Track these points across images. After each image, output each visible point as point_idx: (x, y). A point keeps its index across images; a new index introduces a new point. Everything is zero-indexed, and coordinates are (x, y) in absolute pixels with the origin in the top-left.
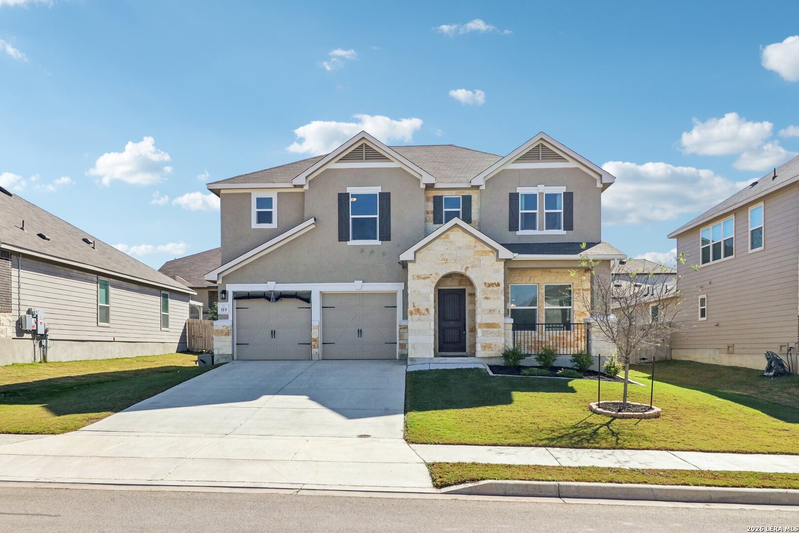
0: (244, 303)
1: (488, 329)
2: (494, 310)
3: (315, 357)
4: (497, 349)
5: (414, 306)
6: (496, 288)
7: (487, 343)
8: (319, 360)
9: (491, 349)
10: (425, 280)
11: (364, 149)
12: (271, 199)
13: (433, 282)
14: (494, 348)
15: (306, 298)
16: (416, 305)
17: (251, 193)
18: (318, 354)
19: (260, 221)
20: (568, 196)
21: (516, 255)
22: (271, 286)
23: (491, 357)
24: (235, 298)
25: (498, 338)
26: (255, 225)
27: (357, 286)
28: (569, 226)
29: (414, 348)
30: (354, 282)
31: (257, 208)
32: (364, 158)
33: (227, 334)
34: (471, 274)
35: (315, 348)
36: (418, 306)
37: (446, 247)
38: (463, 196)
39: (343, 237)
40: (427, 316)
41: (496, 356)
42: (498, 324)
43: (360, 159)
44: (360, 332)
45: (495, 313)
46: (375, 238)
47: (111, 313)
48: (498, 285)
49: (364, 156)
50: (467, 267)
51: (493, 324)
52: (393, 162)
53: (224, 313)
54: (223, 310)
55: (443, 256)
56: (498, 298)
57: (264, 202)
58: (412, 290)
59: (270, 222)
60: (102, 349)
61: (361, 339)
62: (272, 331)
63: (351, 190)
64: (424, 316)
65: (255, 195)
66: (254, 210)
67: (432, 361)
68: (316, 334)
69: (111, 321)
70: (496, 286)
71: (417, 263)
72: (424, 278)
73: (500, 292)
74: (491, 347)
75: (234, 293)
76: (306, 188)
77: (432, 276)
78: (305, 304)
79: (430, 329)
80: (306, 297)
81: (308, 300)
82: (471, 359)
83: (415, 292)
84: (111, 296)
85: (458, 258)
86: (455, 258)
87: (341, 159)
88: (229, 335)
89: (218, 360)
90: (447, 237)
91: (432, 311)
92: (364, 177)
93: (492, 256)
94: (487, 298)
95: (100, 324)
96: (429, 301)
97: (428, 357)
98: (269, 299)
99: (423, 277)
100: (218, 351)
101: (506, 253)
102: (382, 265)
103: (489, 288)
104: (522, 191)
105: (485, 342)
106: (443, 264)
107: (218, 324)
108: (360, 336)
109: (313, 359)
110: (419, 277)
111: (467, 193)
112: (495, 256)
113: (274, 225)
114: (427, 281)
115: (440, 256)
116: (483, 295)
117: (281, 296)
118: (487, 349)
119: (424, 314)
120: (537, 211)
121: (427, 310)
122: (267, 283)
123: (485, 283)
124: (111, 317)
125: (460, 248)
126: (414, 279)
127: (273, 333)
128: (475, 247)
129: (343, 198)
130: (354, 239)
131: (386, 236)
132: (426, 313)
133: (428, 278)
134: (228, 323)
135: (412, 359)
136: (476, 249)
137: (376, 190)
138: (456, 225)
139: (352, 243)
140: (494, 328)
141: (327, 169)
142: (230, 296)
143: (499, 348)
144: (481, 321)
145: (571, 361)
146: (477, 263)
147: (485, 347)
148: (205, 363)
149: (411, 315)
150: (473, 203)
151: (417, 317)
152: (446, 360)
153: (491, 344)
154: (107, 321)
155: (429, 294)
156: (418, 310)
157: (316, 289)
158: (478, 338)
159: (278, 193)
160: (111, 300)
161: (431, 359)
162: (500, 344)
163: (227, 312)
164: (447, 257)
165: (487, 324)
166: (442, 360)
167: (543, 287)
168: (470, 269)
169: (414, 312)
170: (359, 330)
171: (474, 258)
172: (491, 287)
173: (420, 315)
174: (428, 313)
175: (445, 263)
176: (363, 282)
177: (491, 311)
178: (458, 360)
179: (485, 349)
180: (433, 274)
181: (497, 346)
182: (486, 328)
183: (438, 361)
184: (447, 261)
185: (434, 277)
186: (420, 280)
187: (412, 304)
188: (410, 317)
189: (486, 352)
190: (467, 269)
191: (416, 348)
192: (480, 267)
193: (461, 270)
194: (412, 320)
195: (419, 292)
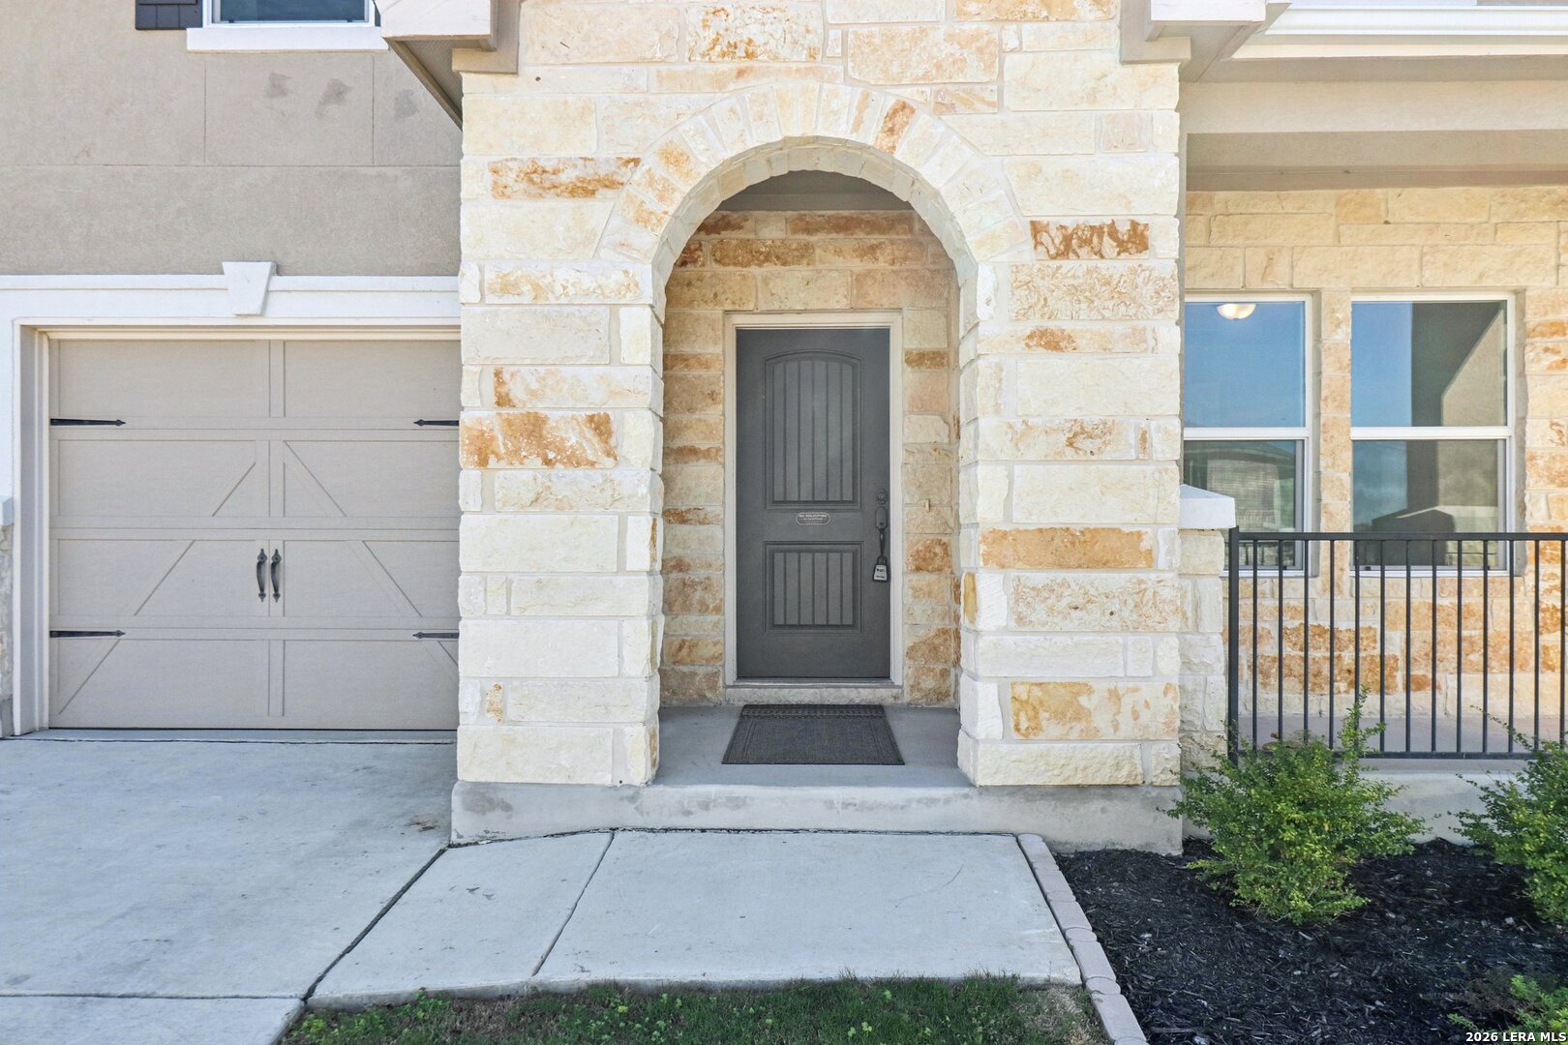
1: (1060, 575)
2: (1103, 431)
4: (1127, 727)
5: (503, 401)
6: (1117, 266)
7: (1046, 675)
9: (1078, 726)
10: (579, 202)
13: (643, 219)
14: (1101, 721)
16: (516, 391)
23: (1082, 790)
25: (1131, 638)
27: (241, 294)
29: (499, 711)
30: (220, 271)
36: (533, 394)
40: (596, 476)
41: (1121, 778)
42: (1139, 538)
44: (269, 569)
45: (1109, 453)
46: (355, 14)
48: (1136, 239)
50: (903, 107)
51: (1092, 535)
55: (718, 24)
56: (1139, 336)
58: (489, 278)
61: (276, 607)
64: (580, 473)
67: (629, 816)
70: (1122, 247)
71: (528, 70)
72: (583, 190)
73: (1148, 291)
74: (1080, 714)
77: (640, 174)
79: (621, 568)
82: (932, 801)
83: (507, 287)
86: (813, 40)
91: (637, 433)
93: (1092, 22)
94: (1051, 341)
96: (612, 355)
97: (606, 784)
99: (568, 176)
102: (390, 172)
103: (1068, 265)
105: (1034, 676)
106: (718, 83)
108: (269, 590)
110: (539, 180)
112: (1113, 24)
114: (598, 210)
115: (694, 18)
116: (1023, 315)
118: (1052, 729)
119: (575, 461)
121: (601, 426)
123: (1036, 229)
126: (501, 191)
130: (230, 14)
132: (592, 448)
133: (610, 184)
135: (485, 797)
139: (214, 38)
140: (1100, 563)
143: (1145, 717)
144: (1008, 516)
146: (974, 73)
147: (1036, 706)
149: (483, 462)
151: (521, 476)
152: (736, 803)
153: (1085, 688)
155: (614, 308)
156: (533, 430)
158: (984, 643)
161: (631, 795)
162: (1149, 691)
164: (753, 31)
165: (1047, 535)
166: (705, 806)
167: (1345, 313)
168: (923, 119)
169: (500, 445)
170: (262, 557)
171: (950, 37)
172: (1084, 252)
173: (548, 462)
174: (609, 454)
175: (741, 73)
176: (278, 270)
177: (1080, 438)
178: (830, 804)
179: (1037, 728)
180: (650, 161)
181: (1127, 702)
182: (1037, 565)
183: (688, 813)
184: (749, 55)
185: (651, 183)
186: (551, 203)
187: (489, 382)
188: (470, 478)
189: (1035, 748)
190: (900, 119)
191: (512, 712)
192: (998, 105)
193: (858, 124)
194: (488, 503)
195: (536, 287)
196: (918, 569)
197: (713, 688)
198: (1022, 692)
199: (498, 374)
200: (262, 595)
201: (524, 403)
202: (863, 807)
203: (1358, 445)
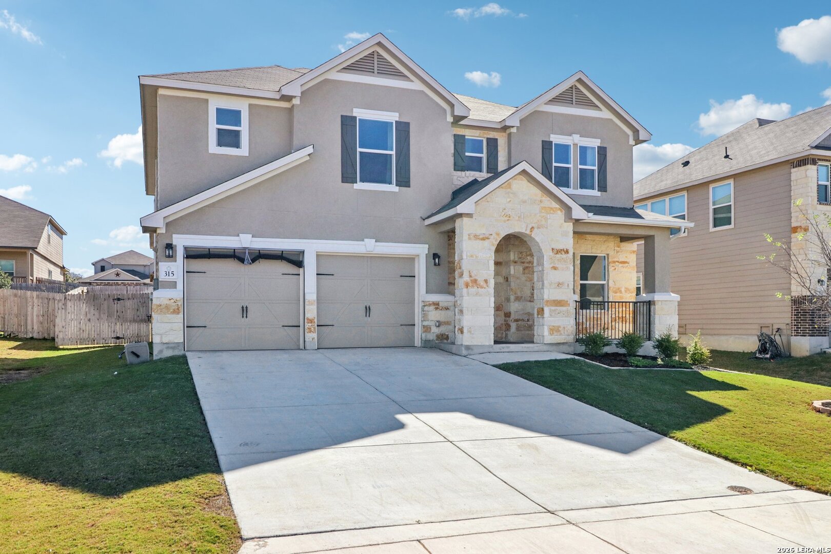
0: (200, 264)
1: (557, 308)
2: (563, 284)
3: (309, 345)
4: (566, 333)
5: (471, 276)
6: (564, 256)
7: (554, 325)
8: (314, 349)
9: (559, 333)
10: (484, 242)
11: (376, 60)
12: (239, 112)
13: (493, 244)
14: (562, 332)
15: (296, 260)
16: (473, 275)
17: (207, 100)
18: (312, 340)
19: (220, 144)
20: (602, 151)
21: (591, 215)
22: (245, 241)
23: (560, 344)
24: (188, 257)
25: (567, 318)
26: (213, 148)
27: (369, 246)
28: (603, 188)
29: (470, 333)
30: (363, 240)
31: (218, 123)
32: (376, 71)
33: (176, 312)
34: (538, 236)
35: (310, 332)
36: (475, 275)
37: (509, 200)
38: (488, 139)
39: (348, 177)
40: (485, 290)
41: (565, 341)
42: (567, 301)
43: (370, 71)
44: (368, 310)
45: (563, 287)
46: (390, 183)
48: (567, 252)
49: (376, 68)
50: (533, 228)
51: (561, 301)
52: (412, 81)
53: (171, 278)
54: (167, 274)
55: (505, 211)
56: (568, 268)
57: (225, 115)
58: (468, 254)
59: (237, 145)
61: (369, 319)
62: (243, 307)
63: (360, 114)
64: (482, 289)
65: (215, 103)
66: (213, 127)
67: (491, 350)
68: (312, 312)
70: (565, 253)
71: (474, 217)
72: (483, 239)
73: (569, 260)
74: (559, 331)
75: (186, 249)
76: (296, 101)
77: (492, 237)
78: (292, 269)
79: (490, 306)
81: (299, 264)
83: (472, 256)
85: (522, 214)
86: (519, 215)
87: (344, 68)
88: (178, 313)
89: (161, 352)
90: (509, 186)
91: (491, 283)
92: (376, 98)
93: (560, 215)
94: (555, 268)
96: (488, 269)
97: (488, 344)
98: (242, 260)
99: (481, 237)
100: (161, 338)
101: (579, 213)
102: (399, 219)
103: (557, 255)
104: (556, 139)
105: (553, 324)
106: (505, 221)
107: (160, 297)
109: (307, 347)
110: (476, 237)
111: (492, 135)
112: (563, 216)
113: (244, 150)
114: (486, 243)
115: (502, 210)
116: (551, 264)
117: (260, 256)
118: (555, 334)
119: (482, 287)
120: (570, 166)
121: (486, 281)
122: (238, 236)
123: (553, 249)
125: (524, 202)
126: (470, 239)
127: (245, 310)
128: (541, 201)
129: (348, 122)
130: (362, 180)
131: (404, 181)
132: (485, 285)
133: (488, 238)
134: (177, 294)
135: (469, 347)
136: (542, 205)
137: (392, 117)
138: (523, 171)
139: (359, 186)
140: (562, 306)
141: (328, 80)
142: (180, 253)
143: (569, 331)
144: (549, 298)
145: (653, 347)
146: (543, 222)
147: (553, 330)
148: (138, 356)
149: (467, 287)
150: (499, 148)
151: (473, 290)
152: (508, 347)
153: (559, 327)
155: (488, 261)
156: (475, 281)
157: (311, 248)
158: (545, 319)
159: (250, 105)
161: (491, 346)
162: (569, 327)
163: (175, 277)
164: (510, 213)
165: (554, 301)
166: (503, 348)
167: (579, 258)
168: (536, 229)
169: (470, 284)
170: (366, 307)
171: (540, 216)
172: (560, 253)
173: (478, 287)
174: (487, 286)
175: (508, 220)
176: (376, 241)
177: (559, 285)
178: (522, 347)
179: (553, 333)
180: (494, 235)
181: (566, 329)
182: (552, 306)
183: (499, 349)
184: (509, 217)
185: (494, 238)
186: (478, 241)
187: (468, 273)
188: (465, 290)
189: (553, 337)
191: (472, 332)
192: (547, 228)
193: (526, 230)
194: (468, 293)
195: (476, 257)
196: (497, 310)
198: (551, 327)
200: (366, 316)
201: (474, 277)
203: (581, 284)
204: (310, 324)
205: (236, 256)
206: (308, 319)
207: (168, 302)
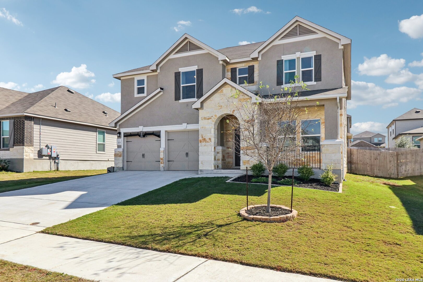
0: (130, 139)
1: (248, 151)
2: (251, 138)
3: (162, 169)
5: (202, 137)
6: (252, 123)
7: (246, 160)
8: (164, 171)
10: (208, 120)
11: (188, 45)
12: (143, 80)
13: (213, 121)
14: (251, 164)
16: (203, 136)
17: (134, 78)
18: (163, 167)
19: (138, 93)
20: (318, 58)
21: (264, 100)
22: (140, 129)
24: (124, 136)
26: (136, 95)
27: (184, 126)
28: (318, 79)
29: (202, 163)
30: (182, 124)
32: (188, 50)
33: (120, 156)
34: (237, 114)
35: (162, 163)
36: (205, 137)
37: (221, 98)
38: (248, 66)
39: (177, 98)
40: (210, 143)
43: (186, 51)
44: (187, 154)
46: (194, 97)
47: (106, 147)
48: (254, 121)
49: (188, 48)
50: (234, 110)
52: (204, 49)
54: (119, 143)
55: (219, 104)
57: (141, 82)
58: (201, 127)
60: (100, 164)
61: (188, 158)
63: (181, 70)
64: (208, 143)
65: (136, 78)
66: (136, 87)
67: (212, 172)
68: (162, 155)
69: (106, 151)
70: (252, 121)
71: (204, 109)
72: (208, 119)
74: (249, 163)
75: (124, 133)
76: (159, 71)
78: (157, 138)
79: (212, 151)
80: (157, 134)
81: (159, 136)
82: (236, 171)
83: (203, 128)
84: (106, 138)
85: (228, 104)
86: (227, 105)
87: (176, 52)
89: (116, 170)
90: (222, 92)
91: (213, 140)
92: (188, 61)
93: (250, 102)
94: (246, 130)
95: (98, 152)
96: (211, 133)
97: (210, 169)
98: (140, 136)
99: (207, 118)
100: (116, 165)
104: (285, 58)
106: (219, 109)
107: (116, 151)
108: (187, 156)
109: (160, 170)
110: (205, 118)
111: (251, 64)
113: (145, 94)
114: (210, 121)
115: (217, 104)
116: (244, 128)
117: (146, 134)
118: (247, 164)
119: (208, 142)
120: (295, 71)
121: (210, 139)
122: (139, 127)
123: (245, 120)
124: (106, 149)
125: (229, 98)
126: (202, 119)
127: (143, 155)
129: (177, 75)
130: (183, 98)
131: (200, 95)
132: (209, 141)
133: (210, 118)
134: (121, 150)
135: (201, 171)
136: (239, 98)
137: (194, 68)
138: (226, 83)
139: (182, 101)
140: (251, 149)
141: (169, 59)
142: (122, 135)
144: (243, 146)
146: (240, 107)
147: (244, 163)
148: (110, 172)
149: (201, 142)
150: (255, 70)
151: (203, 144)
152: (221, 171)
153: (249, 161)
154: (104, 150)
155: (211, 129)
156: (204, 140)
157: (163, 129)
158: (241, 157)
159: (147, 76)
160: (106, 140)
161: (212, 170)
162: (255, 161)
163: (121, 144)
164: (222, 105)
165: (246, 147)
168: (236, 111)
169: (202, 141)
170: (186, 153)
171: (238, 104)
172: (249, 122)
173: (206, 142)
174: (211, 141)
175: (221, 108)
176: (187, 124)
177: (249, 138)
178: (228, 171)
179: (245, 164)
180: (214, 116)
181: (253, 162)
182: (245, 150)
183: (217, 172)
185: (214, 118)
186: (206, 120)
187: (201, 135)
188: (200, 144)
189: (245, 166)
190: (234, 111)
191: (203, 164)
192: (242, 109)
193: (230, 112)
194: (201, 146)
195: (205, 128)
197: (232, 167)
198: (244, 161)
199: (202, 135)
201: (204, 137)
202: (231, 171)
204: (161, 161)
205: (138, 134)
206: (161, 158)
207: (118, 153)
